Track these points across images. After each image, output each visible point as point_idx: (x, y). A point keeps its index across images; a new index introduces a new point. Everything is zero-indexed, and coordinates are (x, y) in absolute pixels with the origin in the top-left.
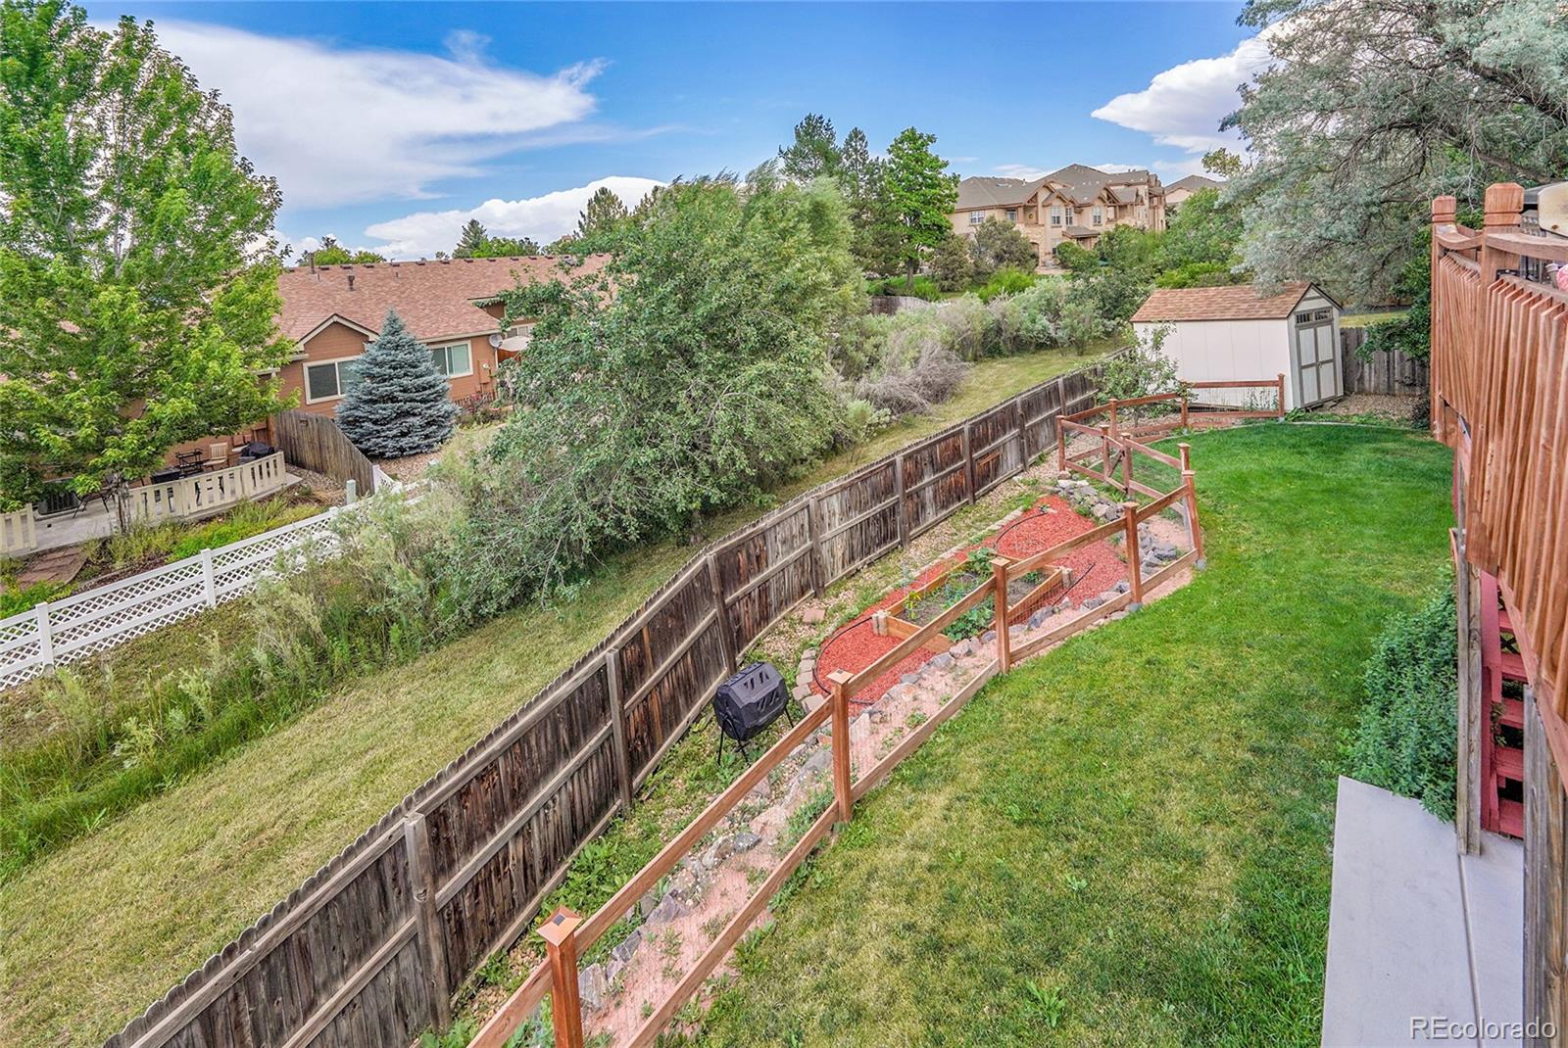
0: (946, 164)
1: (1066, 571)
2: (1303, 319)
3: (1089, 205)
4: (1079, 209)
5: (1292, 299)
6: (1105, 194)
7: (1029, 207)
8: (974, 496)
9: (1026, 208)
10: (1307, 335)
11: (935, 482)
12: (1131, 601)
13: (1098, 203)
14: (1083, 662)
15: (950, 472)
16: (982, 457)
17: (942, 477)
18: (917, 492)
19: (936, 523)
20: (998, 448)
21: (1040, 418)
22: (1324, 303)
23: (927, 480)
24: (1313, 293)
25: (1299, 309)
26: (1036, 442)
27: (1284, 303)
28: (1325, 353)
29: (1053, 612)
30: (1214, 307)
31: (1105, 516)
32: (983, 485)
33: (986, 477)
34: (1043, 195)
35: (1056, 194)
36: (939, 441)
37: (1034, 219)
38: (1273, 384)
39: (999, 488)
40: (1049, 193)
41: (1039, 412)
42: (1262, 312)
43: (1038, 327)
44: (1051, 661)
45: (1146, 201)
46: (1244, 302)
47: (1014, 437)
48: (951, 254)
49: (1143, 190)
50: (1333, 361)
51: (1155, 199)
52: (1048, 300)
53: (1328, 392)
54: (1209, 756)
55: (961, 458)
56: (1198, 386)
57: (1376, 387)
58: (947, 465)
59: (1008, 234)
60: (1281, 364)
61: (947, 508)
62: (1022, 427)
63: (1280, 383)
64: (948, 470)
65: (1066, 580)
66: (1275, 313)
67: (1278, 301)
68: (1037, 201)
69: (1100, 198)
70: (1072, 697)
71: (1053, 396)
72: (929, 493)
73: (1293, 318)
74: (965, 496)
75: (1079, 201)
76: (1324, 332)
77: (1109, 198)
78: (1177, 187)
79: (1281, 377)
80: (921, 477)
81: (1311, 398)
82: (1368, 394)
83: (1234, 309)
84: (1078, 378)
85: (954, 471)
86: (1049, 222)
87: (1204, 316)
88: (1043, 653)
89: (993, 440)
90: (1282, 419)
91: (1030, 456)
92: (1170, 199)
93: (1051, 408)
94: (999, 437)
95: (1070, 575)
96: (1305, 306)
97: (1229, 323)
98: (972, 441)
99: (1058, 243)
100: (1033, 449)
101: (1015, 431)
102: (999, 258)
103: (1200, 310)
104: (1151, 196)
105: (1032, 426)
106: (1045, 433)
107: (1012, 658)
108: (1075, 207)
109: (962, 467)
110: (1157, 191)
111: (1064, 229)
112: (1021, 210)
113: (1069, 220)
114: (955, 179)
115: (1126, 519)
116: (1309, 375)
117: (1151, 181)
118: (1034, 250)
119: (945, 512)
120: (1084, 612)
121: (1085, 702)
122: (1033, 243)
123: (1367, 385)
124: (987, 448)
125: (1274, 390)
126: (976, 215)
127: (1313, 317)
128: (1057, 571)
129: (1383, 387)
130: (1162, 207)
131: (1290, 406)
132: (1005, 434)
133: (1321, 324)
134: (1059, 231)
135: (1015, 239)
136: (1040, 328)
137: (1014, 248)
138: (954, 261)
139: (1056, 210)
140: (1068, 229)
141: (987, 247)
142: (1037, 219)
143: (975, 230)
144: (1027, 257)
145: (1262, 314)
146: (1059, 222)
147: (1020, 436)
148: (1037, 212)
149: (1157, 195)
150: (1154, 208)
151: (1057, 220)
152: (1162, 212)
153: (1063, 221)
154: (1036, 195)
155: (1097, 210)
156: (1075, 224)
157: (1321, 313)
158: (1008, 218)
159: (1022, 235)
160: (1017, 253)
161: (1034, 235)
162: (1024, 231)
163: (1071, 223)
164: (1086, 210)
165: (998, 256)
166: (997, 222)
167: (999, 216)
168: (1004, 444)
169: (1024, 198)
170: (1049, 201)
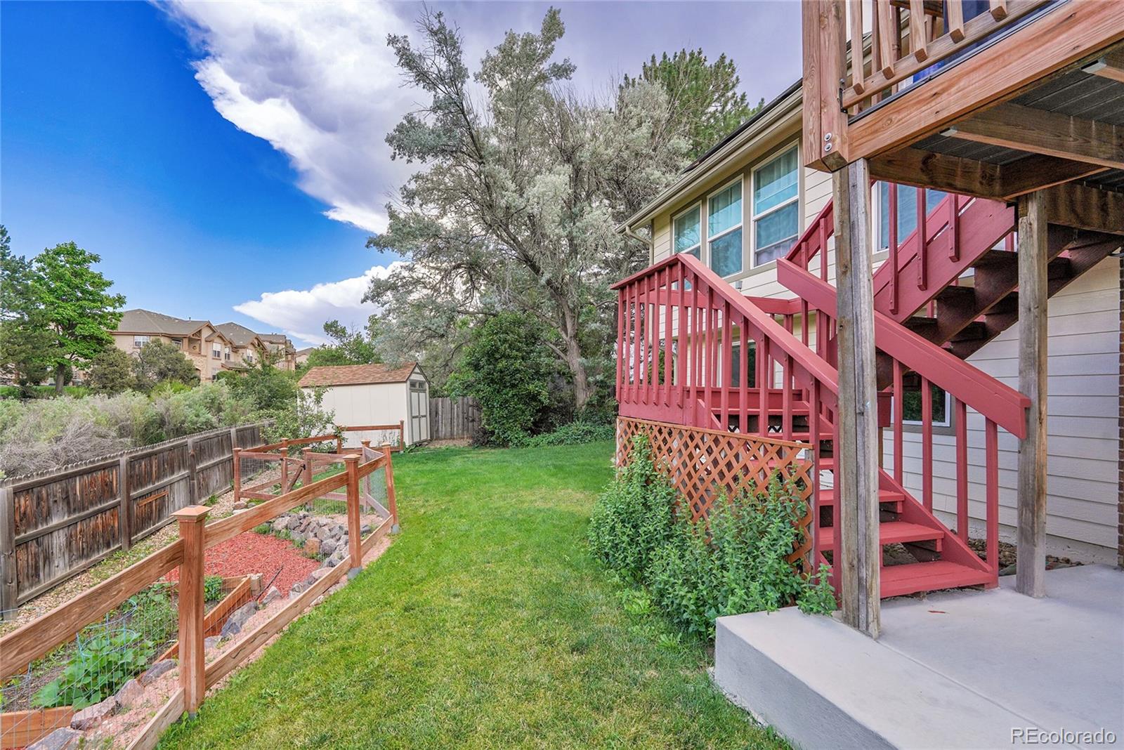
0: (110, 284)
1: (255, 577)
2: (413, 385)
3: (243, 347)
4: (236, 349)
5: (407, 371)
6: (256, 342)
7: (194, 340)
8: (130, 541)
9: (191, 340)
10: (415, 395)
11: (68, 525)
12: (351, 567)
13: (251, 347)
14: (323, 642)
15: (95, 514)
16: (142, 497)
17: (83, 519)
18: (37, 539)
19: (69, 578)
20: (163, 488)
21: (212, 462)
22: (422, 378)
23: (55, 521)
24: (417, 371)
25: (412, 378)
26: (207, 485)
27: (403, 373)
28: (423, 411)
29: (257, 608)
30: (357, 376)
31: (286, 527)
32: (142, 529)
33: (146, 519)
34: (206, 333)
35: (217, 334)
36: (81, 474)
37: (197, 350)
38: (397, 427)
39: (162, 531)
40: (211, 332)
41: (211, 456)
42: (390, 378)
43: (202, 419)
44: (273, 660)
45: (284, 356)
46: (378, 373)
47: (182, 479)
48: (111, 365)
49: (282, 348)
50: (425, 416)
51: (289, 356)
52: (212, 399)
53: (425, 436)
54: (545, 680)
55: (113, 496)
56: (349, 429)
57: (445, 435)
58: (92, 504)
59: (173, 356)
60: (402, 414)
61: (88, 556)
62: (192, 468)
63: (401, 427)
64: (91, 510)
65: (256, 587)
66: (398, 379)
67: (400, 373)
68: (200, 336)
69: (252, 344)
70: (326, 693)
71: (224, 442)
72: (59, 539)
73: (408, 382)
74: (116, 540)
75: (237, 343)
76: (422, 395)
77: (259, 346)
78: (303, 353)
79: (402, 422)
80: (48, 516)
81: (416, 439)
82: (442, 439)
83: (371, 378)
84: (249, 431)
85: (103, 511)
86: (210, 355)
87: (351, 382)
88: (260, 653)
89: (158, 478)
90: (402, 452)
91: (200, 498)
92: (298, 360)
93: (223, 454)
94: (165, 476)
95: (260, 581)
96: (414, 377)
97: (368, 386)
98: (130, 478)
99: (217, 372)
100: (203, 491)
101: (184, 472)
102: (162, 375)
103: (347, 379)
104: (287, 353)
105: (202, 470)
106: (216, 477)
107: (207, 678)
108: (233, 348)
109: (114, 507)
110: (291, 350)
111: (223, 361)
112: (186, 341)
113: (228, 356)
114: (120, 300)
115: (347, 474)
116: (416, 423)
117: (287, 343)
118: (197, 373)
119: (83, 562)
120: (294, 597)
121: (351, 690)
122: (197, 369)
123: (440, 435)
124: (150, 487)
125: (397, 431)
126: (140, 339)
127: (417, 385)
128: (244, 580)
129: (448, 434)
130: (294, 362)
131: (408, 442)
132: (173, 473)
133: (421, 391)
134: (219, 363)
135: (180, 360)
136: (204, 420)
137: (178, 366)
138: (115, 372)
139: (217, 346)
140: (226, 362)
141: (151, 364)
142: (200, 350)
143: (139, 350)
144: (188, 376)
145: (390, 379)
146: (219, 356)
147: (190, 477)
148: (200, 345)
149: (291, 353)
150: (289, 361)
151: (217, 354)
152: (293, 365)
153: (222, 356)
154: (200, 331)
155: (250, 352)
156: (232, 359)
157: (421, 384)
158: (174, 344)
159: (186, 359)
160: (181, 373)
161: (197, 362)
162: (188, 357)
163: (229, 358)
164: (241, 351)
165: (162, 373)
166: (161, 345)
167: (164, 341)
168: (171, 484)
169: (189, 332)
170: (211, 339)
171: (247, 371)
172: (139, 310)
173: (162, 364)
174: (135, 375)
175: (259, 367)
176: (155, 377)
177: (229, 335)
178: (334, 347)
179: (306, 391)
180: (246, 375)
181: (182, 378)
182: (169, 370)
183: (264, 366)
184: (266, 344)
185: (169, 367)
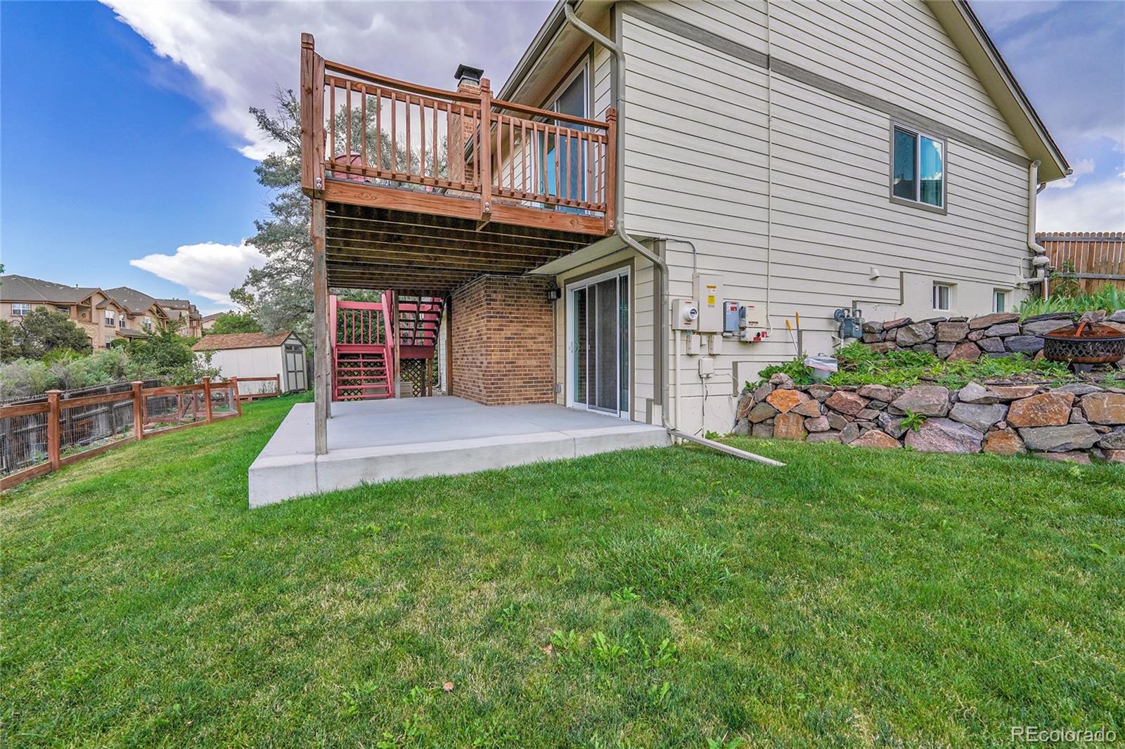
2: (288, 348)
3: (140, 314)
4: (131, 316)
5: (283, 339)
6: (155, 308)
7: (83, 308)
9: (79, 308)
10: (290, 356)
11: (38, 430)
13: (149, 314)
16: (79, 420)
18: (22, 434)
20: (91, 416)
21: (124, 403)
22: (298, 343)
23: (30, 427)
24: (292, 337)
25: (287, 343)
26: (121, 419)
27: (279, 339)
28: (299, 368)
30: (240, 342)
32: (80, 440)
34: (96, 300)
35: (109, 301)
37: (88, 318)
38: (275, 379)
40: (103, 300)
45: (188, 322)
46: (258, 339)
47: (104, 412)
49: (185, 313)
50: (302, 371)
51: (195, 322)
52: (111, 364)
53: (300, 385)
59: (62, 324)
60: (278, 369)
62: (110, 406)
63: (278, 378)
66: (275, 343)
67: (276, 339)
68: (90, 303)
69: (149, 310)
73: (284, 346)
75: (132, 310)
76: (298, 356)
77: (158, 312)
78: (210, 318)
79: (278, 375)
80: (26, 424)
81: (293, 387)
86: (103, 322)
87: (237, 347)
89: (88, 410)
90: (278, 396)
91: (117, 427)
92: (205, 325)
94: (92, 408)
96: (289, 342)
99: (112, 339)
100: (119, 423)
101: (105, 408)
102: (50, 343)
104: (192, 319)
105: (118, 408)
106: (128, 414)
108: (128, 314)
110: (195, 316)
111: (118, 329)
112: (74, 309)
113: (122, 324)
116: (292, 375)
117: (192, 309)
118: (89, 342)
122: (89, 337)
124: (83, 414)
125: (275, 382)
126: (19, 307)
127: (293, 348)
130: (200, 328)
131: (284, 389)
132: (97, 408)
133: (297, 353)
134: (113, 330)
135: (69, 328)
137: (68, 335)
139: (110, 314)
140: (121, 330)
141: (37, 332)
142: (91, 318)
143: (20, 319)
144: (81, 345)
145: (268, 344)
146: (112, 323)
147: (109, 412)
148: (91, 313)
149: (195, 319)
150: (194, 328)
151: (110, 322)
152: (199, 331)
153: (117, 323)
154: (90, 299)
155: (149, 320)
156: (128, 326)
157: (296, 347)
158: (61, 313)
159: (76, 327)
160: (72, 341)
161: (89, 330)
162: (79, 326)
163: (124, 326)
164: (138, 318)
165: (49, 342)
166: (47, 313)
167: (50, 309)
168: (96, 414)
169: (78, 300)
170: (103, 306)
171: (146, 338)
172: (14, 276)
173: (50, 332)
174: (18, 344)
175: (159, 334)
176: (42, 346)
177: (124, 302)
178: (241, 314)
179: (198, 354)
180: (145, 342)
181: (74, 347)
182: (58, 338)
183: (164, 334)
184: (166, 310)
185: (58, 335)
